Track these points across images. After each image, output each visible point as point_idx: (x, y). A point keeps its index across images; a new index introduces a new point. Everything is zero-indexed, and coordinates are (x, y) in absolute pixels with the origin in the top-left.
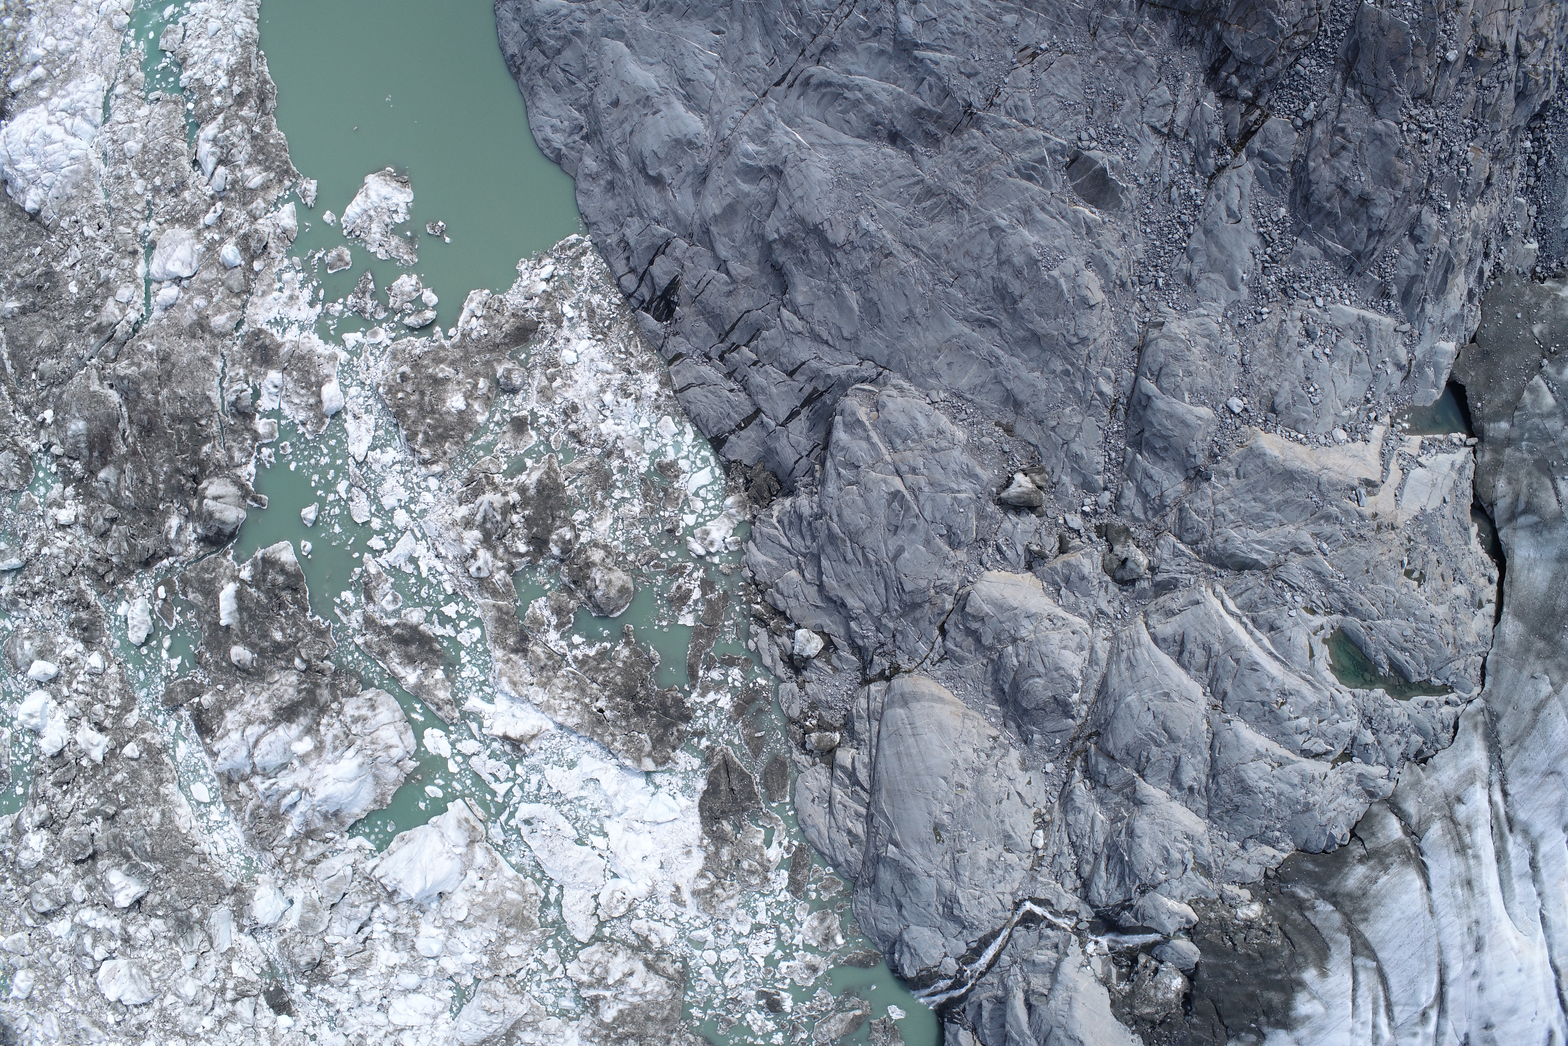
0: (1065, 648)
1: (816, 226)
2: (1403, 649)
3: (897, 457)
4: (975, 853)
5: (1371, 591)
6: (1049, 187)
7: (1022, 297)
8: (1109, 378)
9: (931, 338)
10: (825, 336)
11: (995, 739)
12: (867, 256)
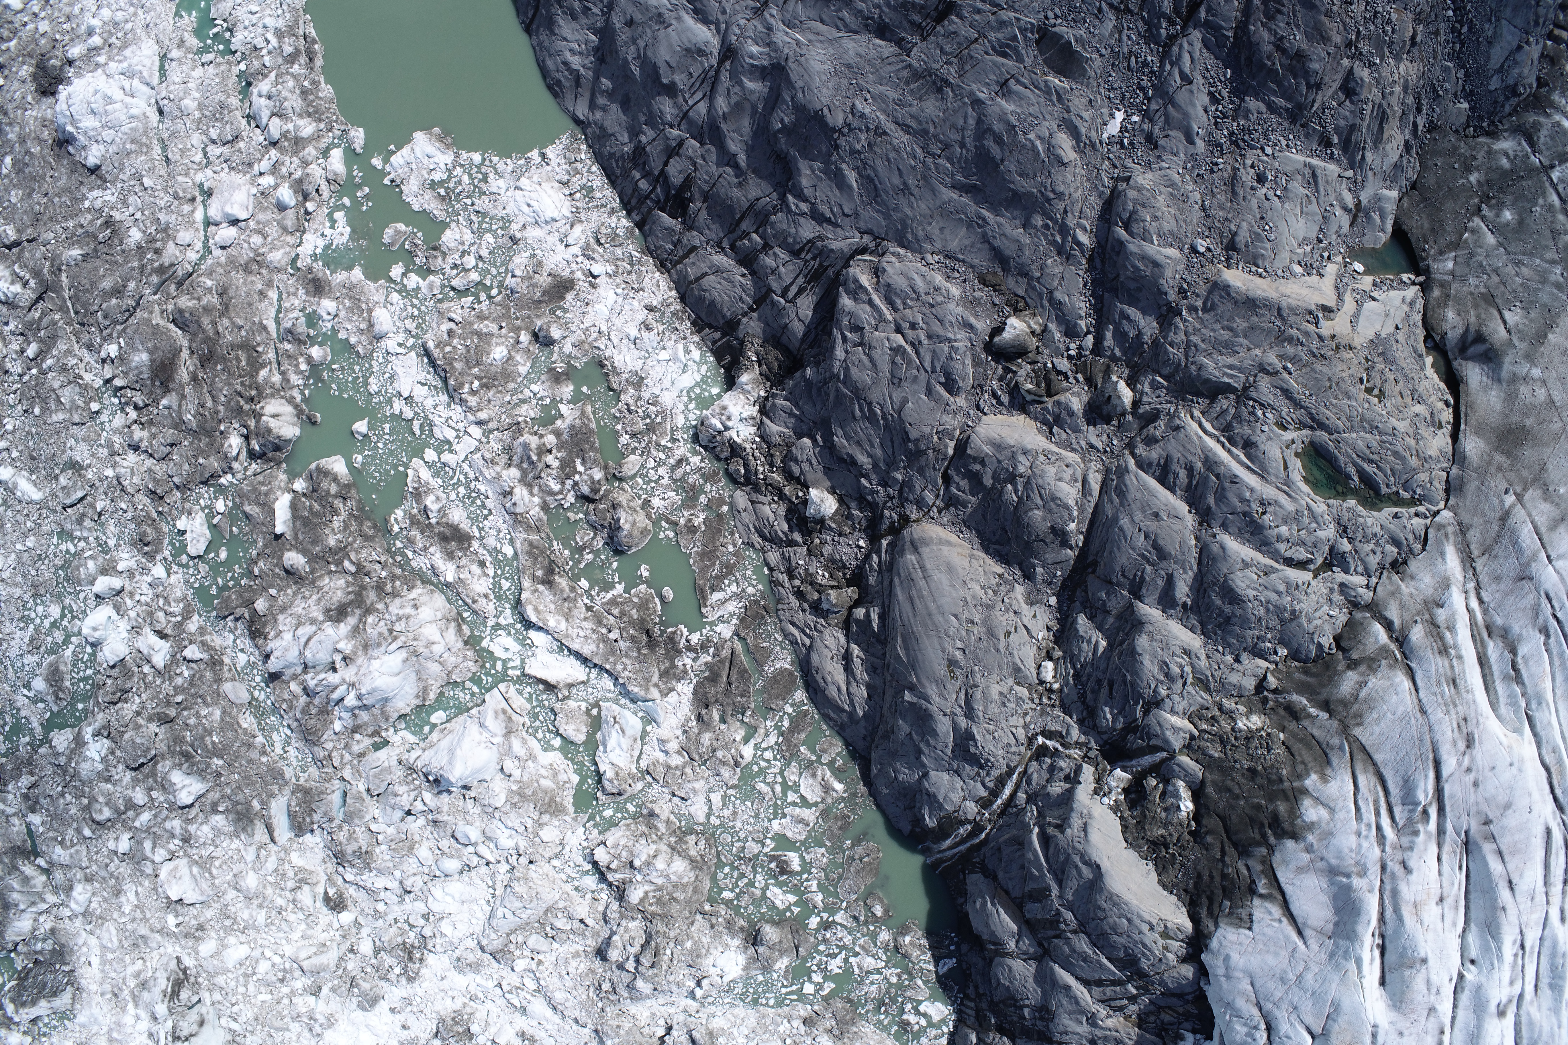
0: (1060, 479)
1: (816, 112)
2: (1371, 461)
3: (898, 316)
4: (987, 687)
5: (1335, 406)
6: (1022, 61)
7: (1002, 160)
8: (1085, 229)
9: (923, 206)
10: (828, 214)
11: (1001, 576)
12: (863, 136)
